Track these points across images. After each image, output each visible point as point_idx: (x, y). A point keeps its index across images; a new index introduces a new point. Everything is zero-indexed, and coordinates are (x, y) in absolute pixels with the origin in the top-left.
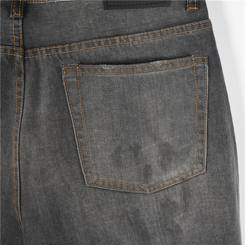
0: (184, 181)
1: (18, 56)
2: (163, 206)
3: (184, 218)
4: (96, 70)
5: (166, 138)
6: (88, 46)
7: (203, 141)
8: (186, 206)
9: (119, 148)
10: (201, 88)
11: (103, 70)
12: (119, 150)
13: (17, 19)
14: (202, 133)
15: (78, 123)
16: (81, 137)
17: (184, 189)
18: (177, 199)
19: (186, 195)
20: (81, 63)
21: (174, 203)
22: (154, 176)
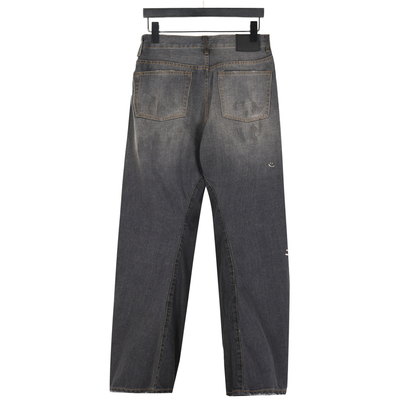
0: (260, 119)
1: (207, 69)
2: (251, 128)
3: (259, 135)
4: (231, 73)
5: (254, 100)
6: (229, 63)
7: (268, 105)
8: (260, 131)
9: (237, 102)
10: (269, 83)
11: (233, 73)
12: (236, 103)
13: (207, 55)
14: (268, 101)
15: (222, 94)
16: (222, 99)
17: (260, 123)
18: (257, 126)
19: (260, 125)
20: (226, 71)
21: (256, 127)
22: (249, 116)
